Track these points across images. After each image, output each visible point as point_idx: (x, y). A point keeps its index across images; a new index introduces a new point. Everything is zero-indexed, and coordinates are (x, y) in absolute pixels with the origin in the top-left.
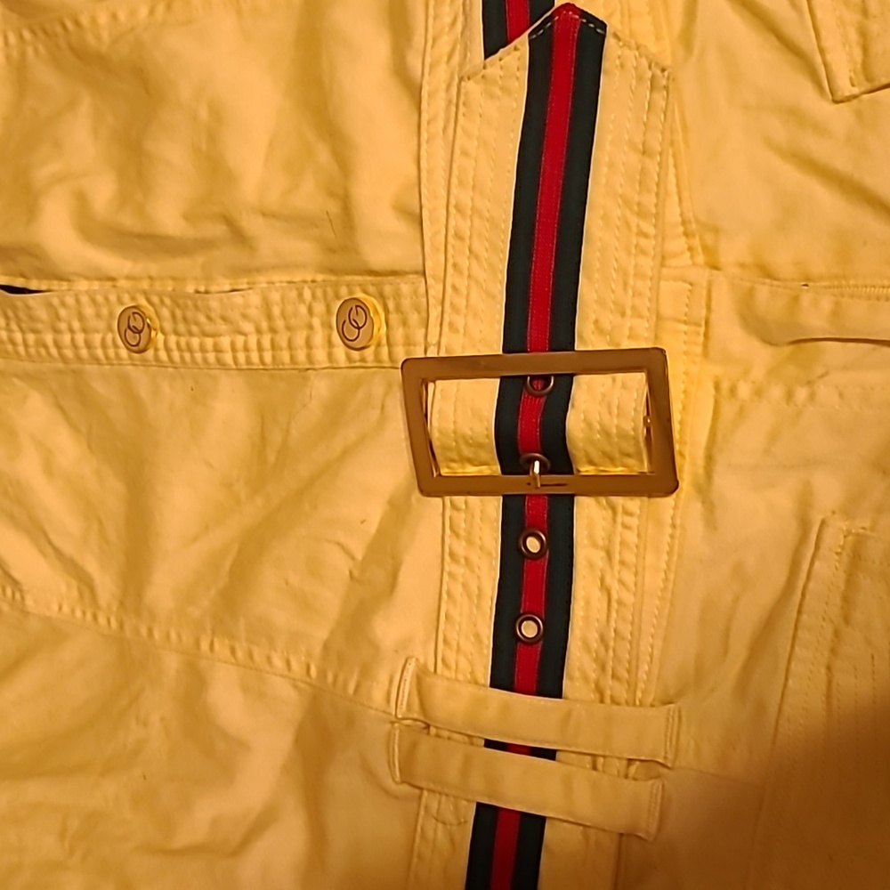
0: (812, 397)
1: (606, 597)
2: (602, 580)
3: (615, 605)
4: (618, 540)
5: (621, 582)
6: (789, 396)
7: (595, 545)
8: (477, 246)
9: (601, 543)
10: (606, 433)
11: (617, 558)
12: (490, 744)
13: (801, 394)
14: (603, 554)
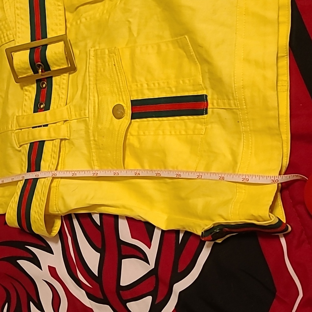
0: (81, 22)
1: (58, 97)
2: (58, 93)
3: (60, 99)
4: (61, 82)
5: (62, 93)
6: (77, 23)
7: (57, 84)
8: (22, 16)
9: (58, 83)
10: (55, 53)
11: (61, 87)
12: (33, 128)
13: (79, 22)
14: (58, 86)
